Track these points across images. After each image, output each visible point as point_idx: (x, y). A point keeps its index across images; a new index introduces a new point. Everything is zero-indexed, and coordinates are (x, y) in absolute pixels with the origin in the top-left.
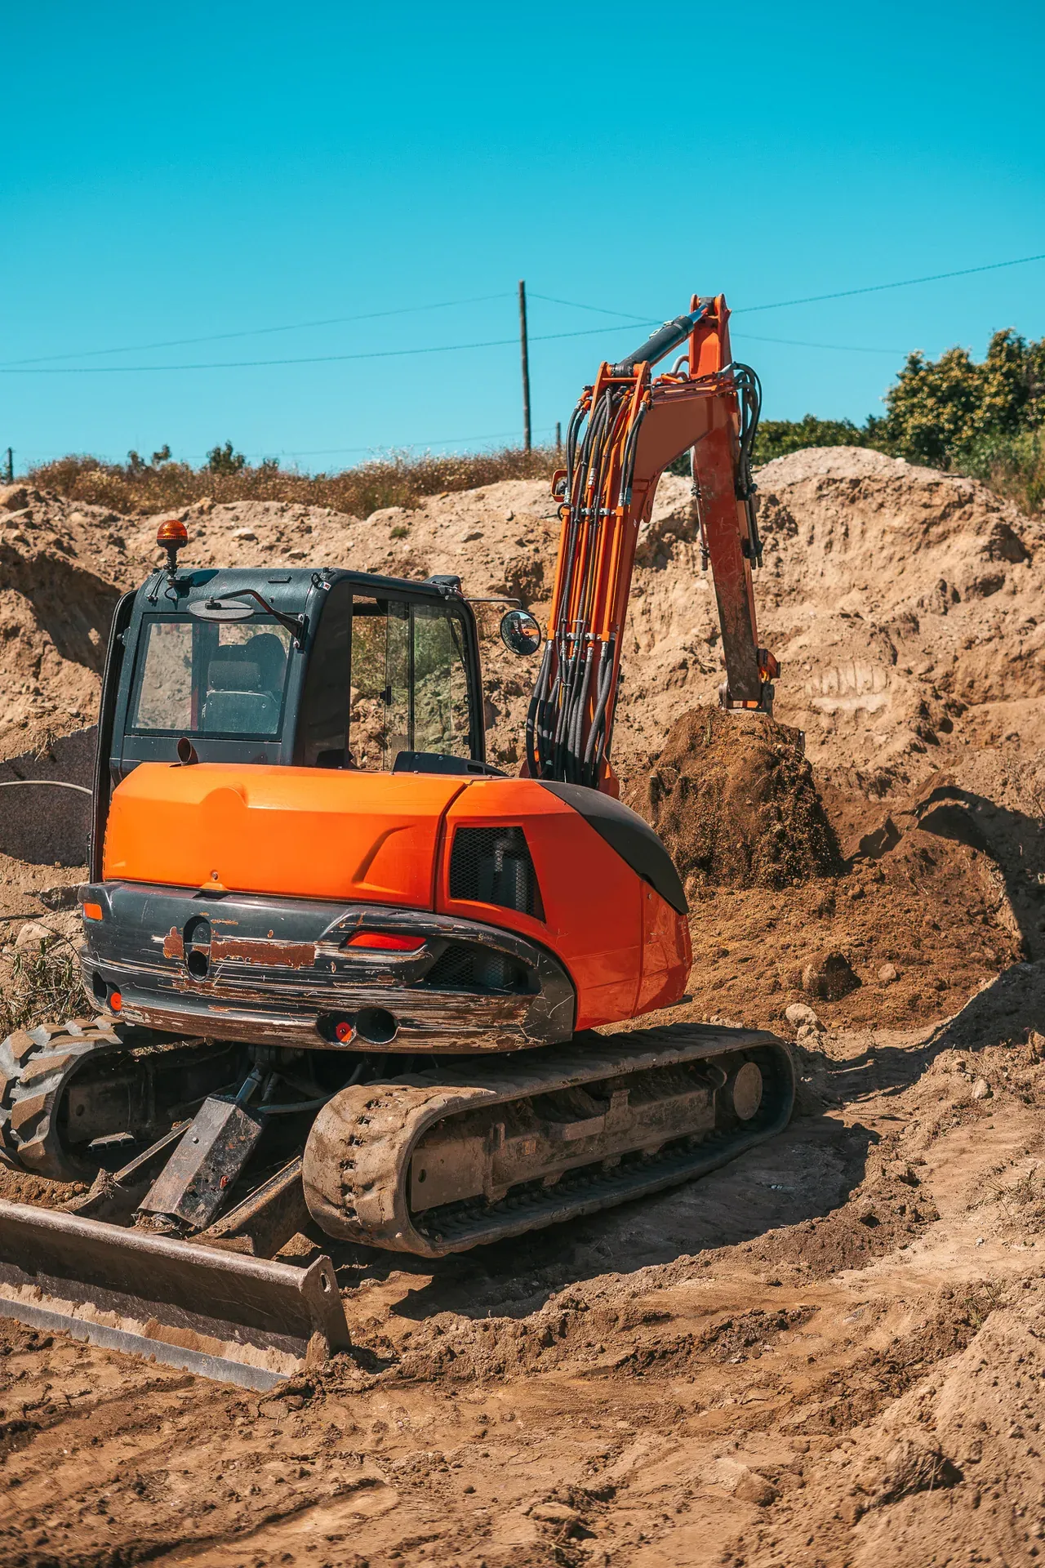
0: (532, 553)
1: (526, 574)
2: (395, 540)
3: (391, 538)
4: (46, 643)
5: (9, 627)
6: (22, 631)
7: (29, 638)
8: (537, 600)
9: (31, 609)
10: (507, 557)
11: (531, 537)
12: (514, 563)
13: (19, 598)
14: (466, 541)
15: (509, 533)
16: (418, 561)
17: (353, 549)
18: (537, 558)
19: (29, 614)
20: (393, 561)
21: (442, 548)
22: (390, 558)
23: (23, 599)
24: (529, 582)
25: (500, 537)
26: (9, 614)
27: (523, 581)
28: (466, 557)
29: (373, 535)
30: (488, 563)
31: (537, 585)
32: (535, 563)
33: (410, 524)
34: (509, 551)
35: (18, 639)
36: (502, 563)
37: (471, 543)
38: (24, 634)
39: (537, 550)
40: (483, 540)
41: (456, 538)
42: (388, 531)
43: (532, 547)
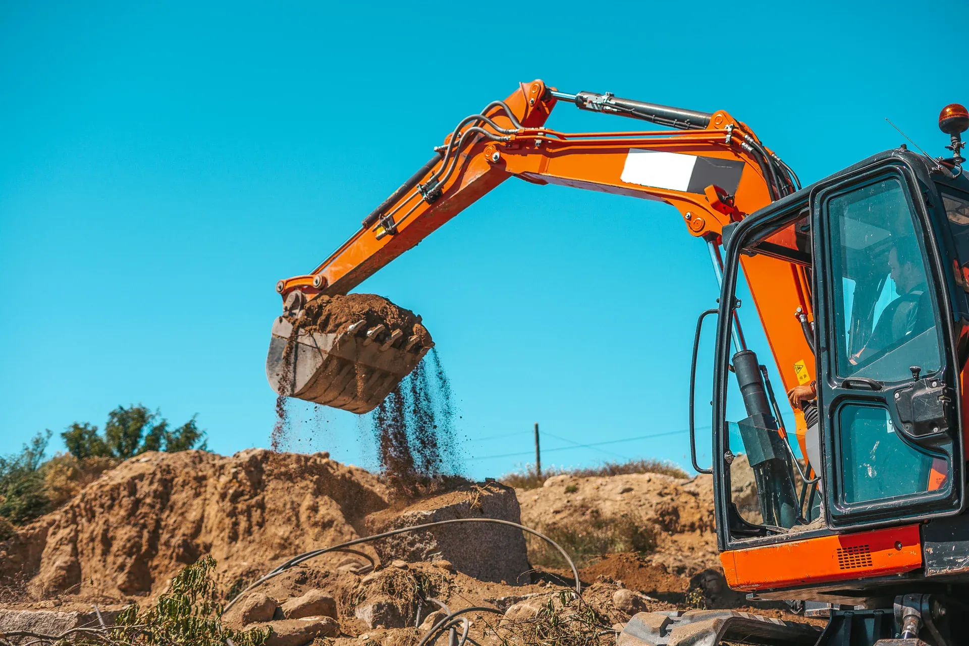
0: (669, 501)
1: (668, 514)
2: (569, 494)
3: (565, 493)
4: (352, 533)
5: (326, 520)
6: (335, 523)
7: (341, 528)
8: (677, 532)
9: (340, 510)
10: (654, 502)
11: (666, 491)
12: (659, 506)
13: (331, 502)
14: (622, 493)
15: (651, 489)
16: (590, 505)
17: (539, 501)
18: (674, 504)
19: (340, 513)
20: (571, 506)
21: (606, 496)
22: (569, 504)
23: (334, 502)
24: (671, 520)
25: (645, 491)
26: (326, 512)
27: (667, 518)
28: (625, 502)
29: (552, 492)
30: (641, 506)
31: (676, 522)
32: (673, 507)
33: (577, 484)
34: (655, 500)
35: (333, 529)
36: (651, 506)
37: (625, 495)
38: (337, 525)
39: (672, 500)
40: (633, 492)
41: (614, 491)
42: (563, 489)
43: (669, 497)
